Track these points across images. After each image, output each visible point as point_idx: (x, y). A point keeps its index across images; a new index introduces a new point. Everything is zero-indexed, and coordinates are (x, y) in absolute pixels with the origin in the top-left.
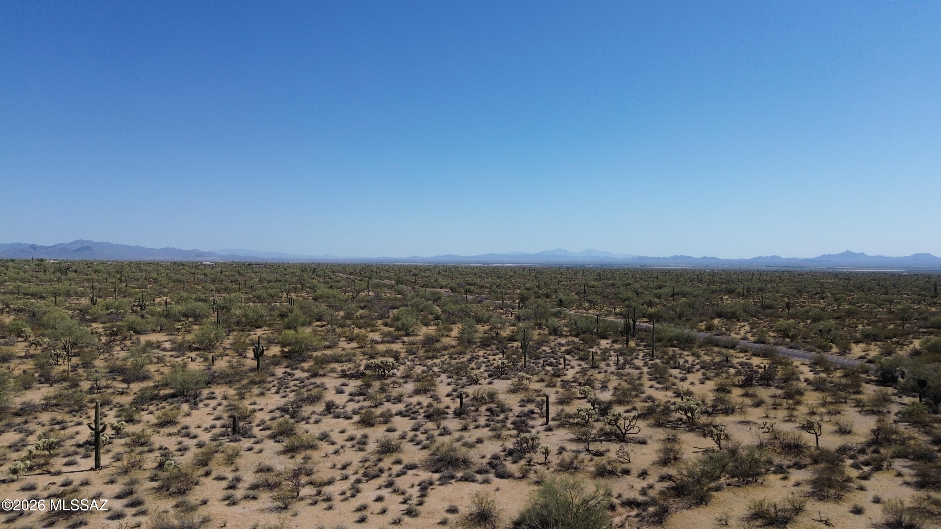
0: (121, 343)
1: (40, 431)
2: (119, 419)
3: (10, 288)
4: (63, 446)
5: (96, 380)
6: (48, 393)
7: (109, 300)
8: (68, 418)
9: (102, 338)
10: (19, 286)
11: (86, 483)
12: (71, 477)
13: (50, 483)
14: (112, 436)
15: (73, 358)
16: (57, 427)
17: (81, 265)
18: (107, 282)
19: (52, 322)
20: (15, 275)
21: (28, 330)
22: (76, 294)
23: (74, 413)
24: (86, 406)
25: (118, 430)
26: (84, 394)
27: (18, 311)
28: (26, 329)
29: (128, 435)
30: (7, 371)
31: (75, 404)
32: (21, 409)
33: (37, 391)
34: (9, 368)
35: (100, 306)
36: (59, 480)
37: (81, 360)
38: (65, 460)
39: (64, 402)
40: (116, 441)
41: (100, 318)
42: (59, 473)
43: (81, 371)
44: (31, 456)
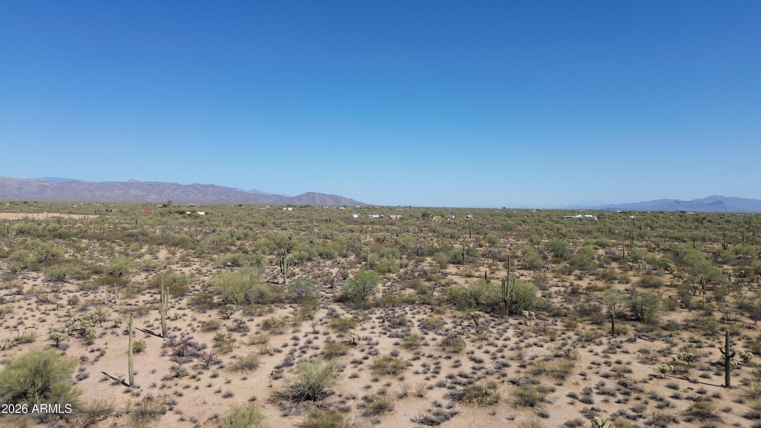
0: (749, 285)
1: (681, 345)
2: (747, 349)
3: (660, 233)
4: (698, 361)
5: (727, 313)
6: (687, 316)
7: (739, 246)
8: (703, 339)
9: (731, 278)
10: (666, 232)
11: (717, 396)
12: (706, 388)
13: (689, 388)
14: (740, 363)
15: (707, 292)
16: (695, 345)
17: (715, 216)
18: (736, 231)
19: (691, 261)
20: (664, 223)
21: (672, 265)
22: (710, 239)
23: (708, 336)
24: (717, 332)
25: (746, 360)
26: (716, 323)
27: (665, 250)
28: (671, 264)
29: (755, 365)
30: (657, 295)
31: (709, 329)
32: (668, 325)
33: (679, 314)
34: (659, 293)
35: (730, 251)
36: (696, 387)
37: (714, 294)
38: (701, 373)
39: (700, 326)
40: (744, 368)
41: (731, 261)
42: (695, 382)
43: (714, 303)
44: (674, 363)
